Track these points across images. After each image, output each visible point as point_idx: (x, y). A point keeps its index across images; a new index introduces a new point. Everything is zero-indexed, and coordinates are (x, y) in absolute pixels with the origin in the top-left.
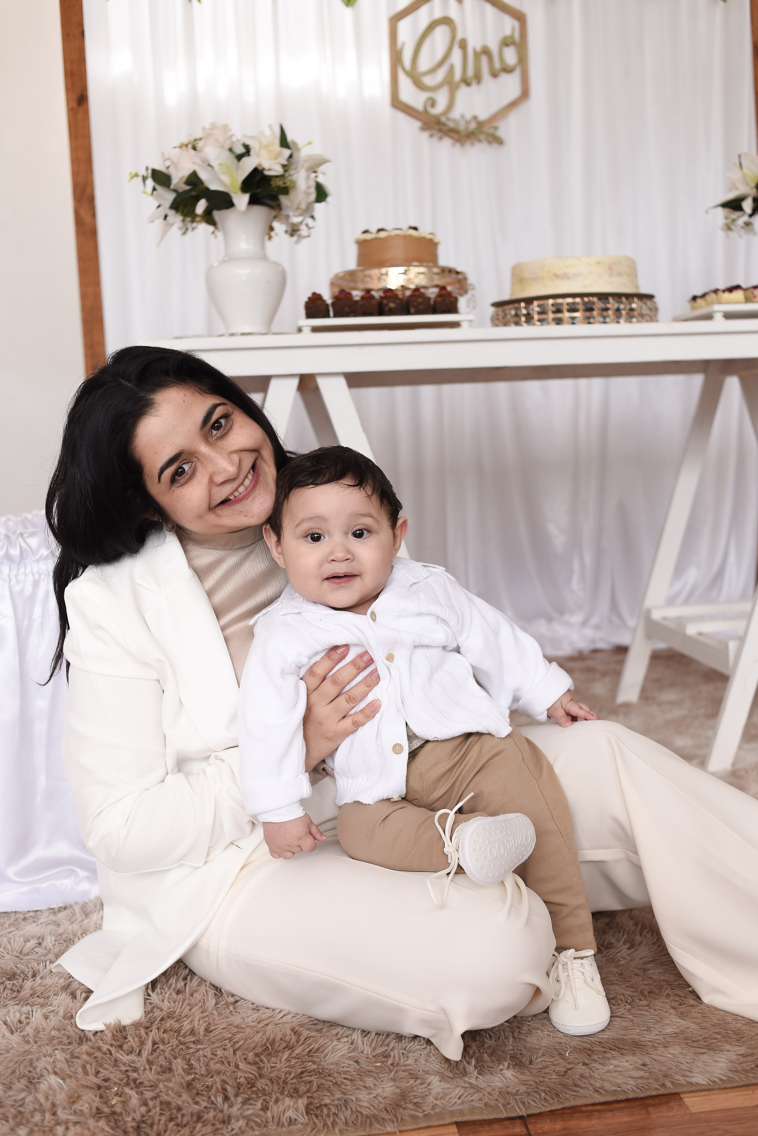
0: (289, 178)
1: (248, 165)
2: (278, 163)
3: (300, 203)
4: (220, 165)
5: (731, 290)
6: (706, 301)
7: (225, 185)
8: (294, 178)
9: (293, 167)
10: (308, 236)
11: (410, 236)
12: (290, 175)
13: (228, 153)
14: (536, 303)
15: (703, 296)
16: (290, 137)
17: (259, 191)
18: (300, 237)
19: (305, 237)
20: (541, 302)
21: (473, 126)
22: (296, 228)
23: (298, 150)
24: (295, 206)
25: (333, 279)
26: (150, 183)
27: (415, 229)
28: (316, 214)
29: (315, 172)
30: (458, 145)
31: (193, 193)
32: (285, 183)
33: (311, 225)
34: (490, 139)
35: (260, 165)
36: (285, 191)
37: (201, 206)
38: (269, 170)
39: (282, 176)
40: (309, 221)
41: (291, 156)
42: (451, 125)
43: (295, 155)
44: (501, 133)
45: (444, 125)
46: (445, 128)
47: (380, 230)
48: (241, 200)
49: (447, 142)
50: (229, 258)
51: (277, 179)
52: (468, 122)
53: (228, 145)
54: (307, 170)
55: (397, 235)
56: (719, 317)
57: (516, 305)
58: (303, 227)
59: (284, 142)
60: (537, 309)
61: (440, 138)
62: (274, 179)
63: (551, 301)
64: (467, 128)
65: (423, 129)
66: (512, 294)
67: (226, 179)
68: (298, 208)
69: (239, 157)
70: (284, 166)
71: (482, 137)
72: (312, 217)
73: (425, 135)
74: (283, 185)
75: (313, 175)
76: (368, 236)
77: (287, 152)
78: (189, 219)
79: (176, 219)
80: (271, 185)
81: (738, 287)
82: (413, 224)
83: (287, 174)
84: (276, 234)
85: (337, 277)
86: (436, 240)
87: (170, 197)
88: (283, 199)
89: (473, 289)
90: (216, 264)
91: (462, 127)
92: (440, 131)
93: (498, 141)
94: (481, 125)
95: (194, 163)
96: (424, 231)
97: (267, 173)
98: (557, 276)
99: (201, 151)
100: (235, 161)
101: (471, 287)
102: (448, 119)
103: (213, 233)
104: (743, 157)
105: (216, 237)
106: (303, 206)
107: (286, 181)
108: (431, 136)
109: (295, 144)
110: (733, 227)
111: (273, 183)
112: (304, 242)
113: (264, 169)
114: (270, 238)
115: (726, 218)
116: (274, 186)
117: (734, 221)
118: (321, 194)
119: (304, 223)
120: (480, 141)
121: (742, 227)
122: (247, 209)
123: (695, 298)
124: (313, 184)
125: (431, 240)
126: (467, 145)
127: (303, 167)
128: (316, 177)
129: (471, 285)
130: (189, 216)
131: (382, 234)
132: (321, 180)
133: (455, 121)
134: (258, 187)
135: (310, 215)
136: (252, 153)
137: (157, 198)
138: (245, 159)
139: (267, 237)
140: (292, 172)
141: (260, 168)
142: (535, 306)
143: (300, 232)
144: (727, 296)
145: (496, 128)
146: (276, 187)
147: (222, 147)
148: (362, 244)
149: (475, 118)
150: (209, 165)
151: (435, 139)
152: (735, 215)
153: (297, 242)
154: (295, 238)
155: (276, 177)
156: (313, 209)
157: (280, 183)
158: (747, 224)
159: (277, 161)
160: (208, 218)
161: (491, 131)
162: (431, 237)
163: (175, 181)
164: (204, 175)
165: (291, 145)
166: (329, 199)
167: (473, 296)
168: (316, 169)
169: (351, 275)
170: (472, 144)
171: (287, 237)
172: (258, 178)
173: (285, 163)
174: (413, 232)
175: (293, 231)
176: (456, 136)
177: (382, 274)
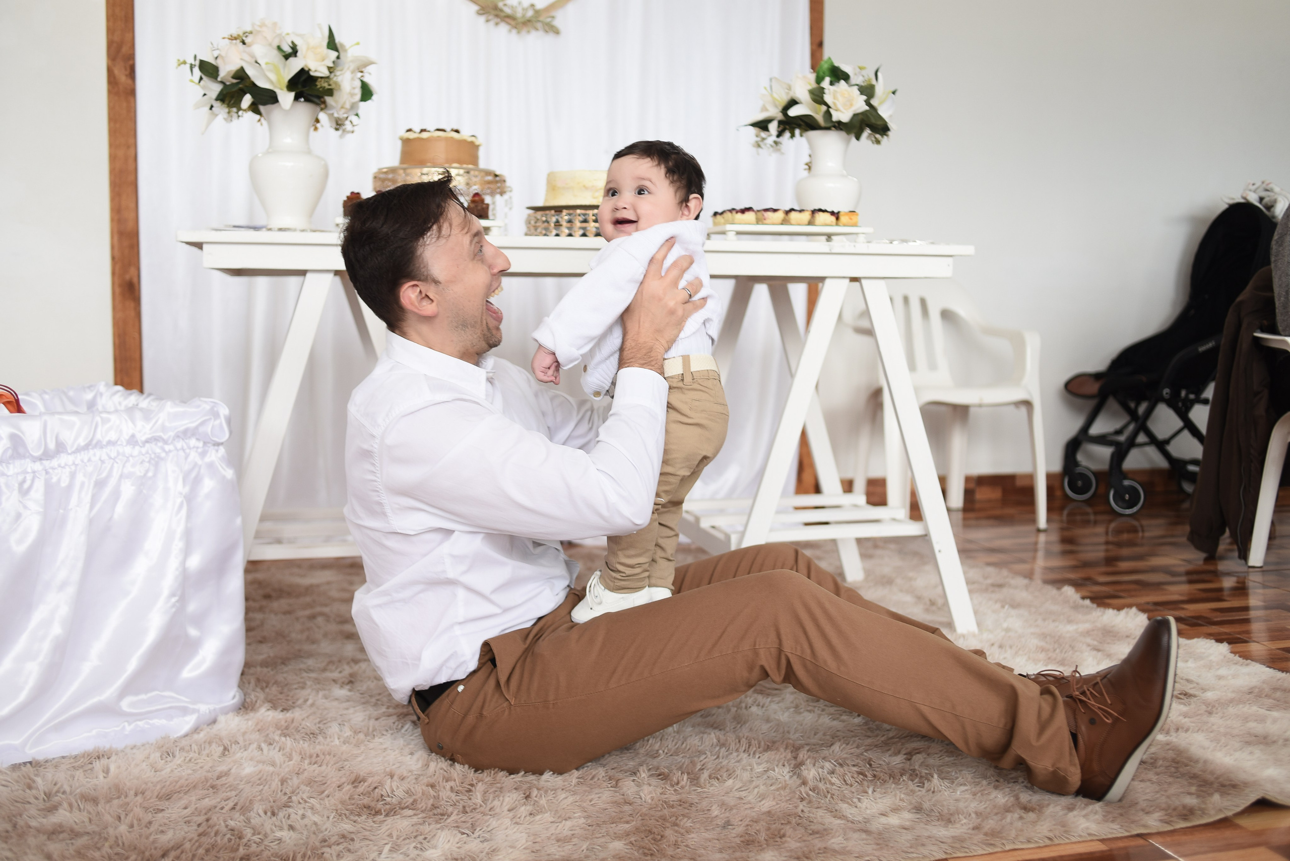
0: (335, 79)
1: (295, 65)
2: (324, 65)
3: (345, 103)
4: (267, 64)
5: (743, 211)
6: (723, 218)
7: (271, 82)
8: (339, 79)
9: (339, 68)
10: (353, 132)
11: (452, 138)
12: (335, 76)
13: (276, 52)
14: (565, 212)
15: (722, 213)
16: (338, 39)
17: (304, 89)
18: (344, 131)
19: (349, 132)
20: (571, 211)
21: (530, 13)
22: (340, 122)
23: (346, 51)
24: (340, 106)
25: (376, 173)
26: (197, 71)
27: (457, 131)
28: (360, 112)
29: (362, 72)
30: (514, 31)
31: (241, 86)
32: (329, 85)
33: (355, 123)
34: (547, 28)
35: (306, 66)
36: (330, 92)
37: (247, 100)
38: (316, 71)
39: (328, 77)
40: (354, 119)
41: (338, 58)
42: (508, 11)
43: (341, 56)
44: (557, 23)
45: (501, 10)
46: (502, 14)
47: (422, 131)
48: (286, 98)
49: (503, 28)
50: (272, 150)
51: (323, 80)
52: (525, 10)
53: (276, 44)
54: (353, 72)
55: (439, 137)
56: (731, 235)
57: (548, 212)
58: (347, 123)
59: (332, 44)
60: (566, 218)
61: (497, 24)
62: (319, 80)
63: (579, 211)
64: (524, 16)
65: (479, 13)
66: (546, 200)
67: (272, 76)
68: (342, 107)
69: (287, 57)
70: (329, 68)
71: (539, 25)
72: (357, 115)
73: (482, 19)
74: (327, 87)
75: (359, 75)
76: (411, 135)
77: (335, 54)
78: (235, 110)
79: (221, 110)
80: (316, 85)
81: (749, 209)
82: (455, 128)
83: (332, 76)
84: (322, 126)
85: (380, 171)
86: (477, 143)
87: (216, 89)
88: (328, 99)
89: (511, 191)
90: (260, 155)
91: (519, 14)
92: (497, 16)
93: (557, 32)
94: (537, 13)
95: (241, 59)
96: (465, 134)
97: (312, 73)
98: (586, 188)
99: (249, 46)
100: (283, 59)
101: (509, 189)
102: (505, 5)
103: (259, 120)
104: (773, 80)
105: (262, 124)
106: (348, 106)
107: (331, 82)
108: (488, 21)
109: (342, 45)
110: (761, 144)
111: (317, 83)
112: (349, 136)
113: (309, 70)
114: (316, 129)
115: (757, 136)
116: (319, 87)
117: (763, 139)
118: (366, 93)
119: (349, 119)
120: (537, 29)
121: (772, 146)
122: (292, 105)
123: (716, 214)
124: (359, 84)
125: (472, 143)
126: (524, 32)
127: (348, 68)
128: (362, 76)
129: (509, 187)
130: (234, 107)
131: (425, 135)
132: (366, 79)
133: (512, 7)
134: (304, 86)
135: (355, 113)
136: (298, 54)
137: (204, 88)
138: (292, 59)
139: (313, 128)
140: (338, 73)
141: (307, 69)
142: (565, 216)
143: (344, 127)
144: (739, 216)
145: (553, 17)
146: (321, 87)
147: (270, 45)
148: (406, 142)
149: (532, 5)
150: (256, 62)
151: (492, 24)
152: (763, 134)
153: (341, 137)
154: (340, 132)
155: (322, 78)
156: (358, 108)
157: (326, 85)
158: (776, 143)
159: (323, 63)
160: (254, 108)
161: (549, 20)
162: (473, 139)
163: (222, 74)
164: (250, 72)
165: (338, 46)
166: (374, 97)
167: (510, 198)
168: (363, 70)
169: (393, 170)
170: (529, 32)
171: (333, 131)
172: (303, 78)
173: (331, 65)
174: (455, 135)
175: (338, 124)
176: (513, 23)
177: (422, 174)
